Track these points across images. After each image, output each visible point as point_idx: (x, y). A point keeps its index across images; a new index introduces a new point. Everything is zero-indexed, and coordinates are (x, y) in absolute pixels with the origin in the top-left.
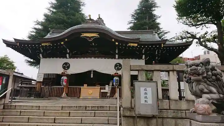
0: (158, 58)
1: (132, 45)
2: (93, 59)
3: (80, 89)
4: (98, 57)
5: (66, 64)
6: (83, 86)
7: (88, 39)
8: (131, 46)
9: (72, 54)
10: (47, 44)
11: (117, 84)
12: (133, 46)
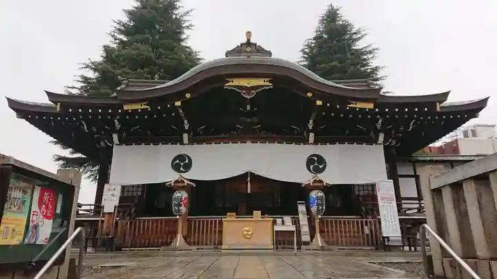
2: (249, 144)
3: (221, 223)
4: (264, 140)
5: (181, 157)
7: (244, 91)
8: (355, 108)
9: (197, 134)
10: (138, 107)
11: (322, 209)
12: (362, 110)
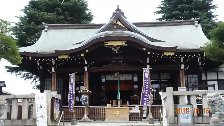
0: (202, 64)
1: (168, 54)
6: (107, 105)
7: (113, 48)
8: (166, 55)
9: (91, 66)
10: (65, 57)
12: (169, 56)
